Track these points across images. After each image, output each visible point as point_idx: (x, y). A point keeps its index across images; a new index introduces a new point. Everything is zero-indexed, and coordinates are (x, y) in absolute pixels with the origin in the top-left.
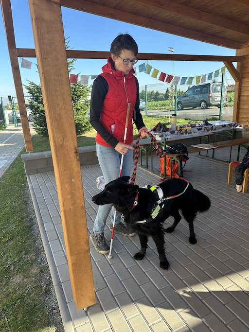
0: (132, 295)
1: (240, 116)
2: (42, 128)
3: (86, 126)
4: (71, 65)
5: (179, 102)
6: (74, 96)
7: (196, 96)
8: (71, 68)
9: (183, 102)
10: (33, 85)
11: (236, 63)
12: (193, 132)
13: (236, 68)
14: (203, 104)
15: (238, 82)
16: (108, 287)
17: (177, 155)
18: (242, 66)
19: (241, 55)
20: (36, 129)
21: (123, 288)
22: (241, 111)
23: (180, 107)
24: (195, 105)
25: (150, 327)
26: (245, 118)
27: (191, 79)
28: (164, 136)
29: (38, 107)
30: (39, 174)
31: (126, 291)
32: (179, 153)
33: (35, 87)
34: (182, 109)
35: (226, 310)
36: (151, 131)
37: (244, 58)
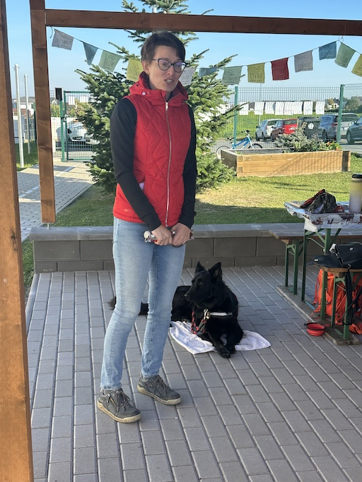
2: (103, 170)
3: (206, 177)
10: (98, 74)
17: (342, 270)
28: (325, 223)
29: (102, 124)
30: (59, 274)
32: (346, 267)
33: (101, 77)
36: (302, 207)
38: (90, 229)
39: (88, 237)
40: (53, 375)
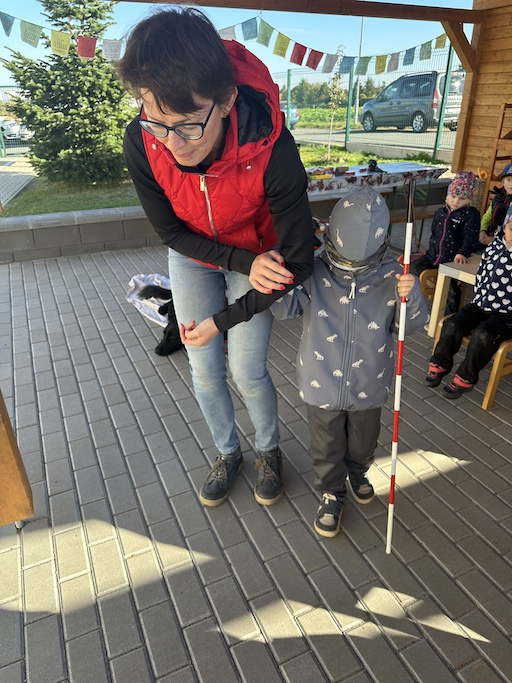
0: (114, 506)
1: (469, 153)
2: (43, 161)
4: (107, 14)
5: (368, 114)
6: (112, 91)
7: (404, 102)
8: (108, 20)
9: (376, 114)
10: (20, 61)
11: (472, 25)
12: (335, 187)
13: (469, 40)
14: (418, 121)
15: (471, 74)
16: (76, 488)
18: (483, 35)
19: (485, 7)
20: (34, 164)
21: (102, 492)
22: (472, 141)
23: (368, 124)
24: (401, 124)
25: (125, 561)
26: (479, 158)
27: (365, 60)
30: (16, 265)
31: (107, 498)
33: (25, 64)
34: (373, 130)
35: (276, 537)
37: (489, 16)
38: (40, 217)
39: (40, 225)
40: (30, 369)
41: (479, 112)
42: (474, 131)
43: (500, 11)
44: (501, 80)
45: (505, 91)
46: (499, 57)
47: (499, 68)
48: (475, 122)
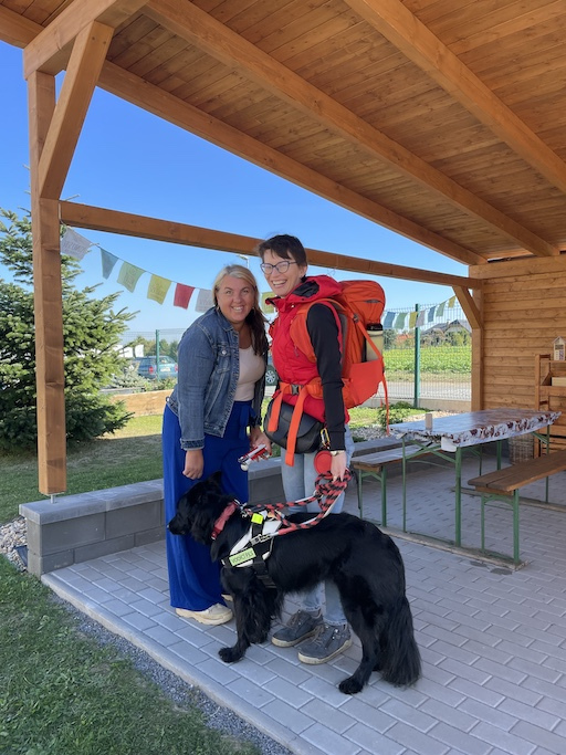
1: (487, 400)
15: (479, 330)
18: (484, 299)
19: (482, 277)
22: (488, 389)
26: (500, 404)
37: (485, 284)
39: (119, 503)
41: (489, 363)
42: (489, 380)
43: (496, 281)
44: (509, 335)
45: (518, 345)
46: (504, 316)
47: (508, 326)
48: (488, 371)
